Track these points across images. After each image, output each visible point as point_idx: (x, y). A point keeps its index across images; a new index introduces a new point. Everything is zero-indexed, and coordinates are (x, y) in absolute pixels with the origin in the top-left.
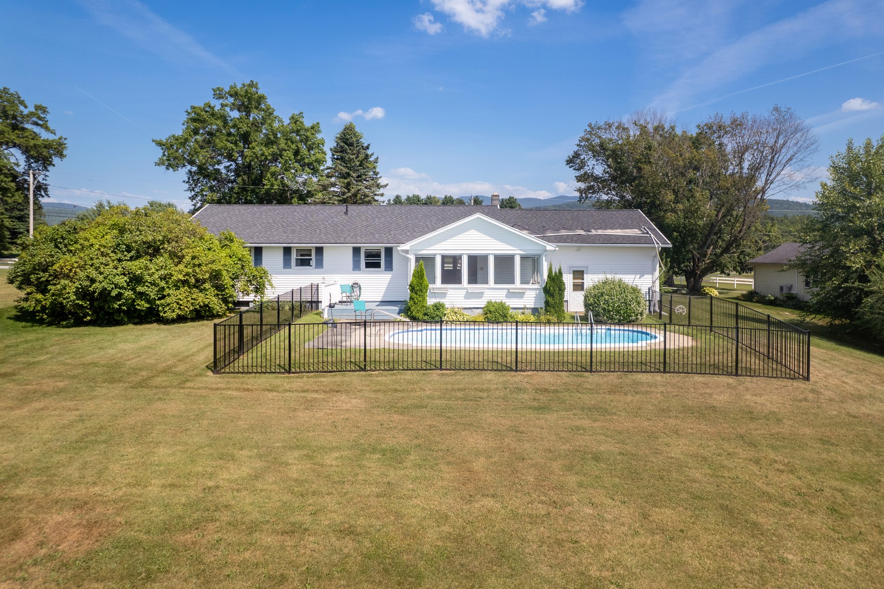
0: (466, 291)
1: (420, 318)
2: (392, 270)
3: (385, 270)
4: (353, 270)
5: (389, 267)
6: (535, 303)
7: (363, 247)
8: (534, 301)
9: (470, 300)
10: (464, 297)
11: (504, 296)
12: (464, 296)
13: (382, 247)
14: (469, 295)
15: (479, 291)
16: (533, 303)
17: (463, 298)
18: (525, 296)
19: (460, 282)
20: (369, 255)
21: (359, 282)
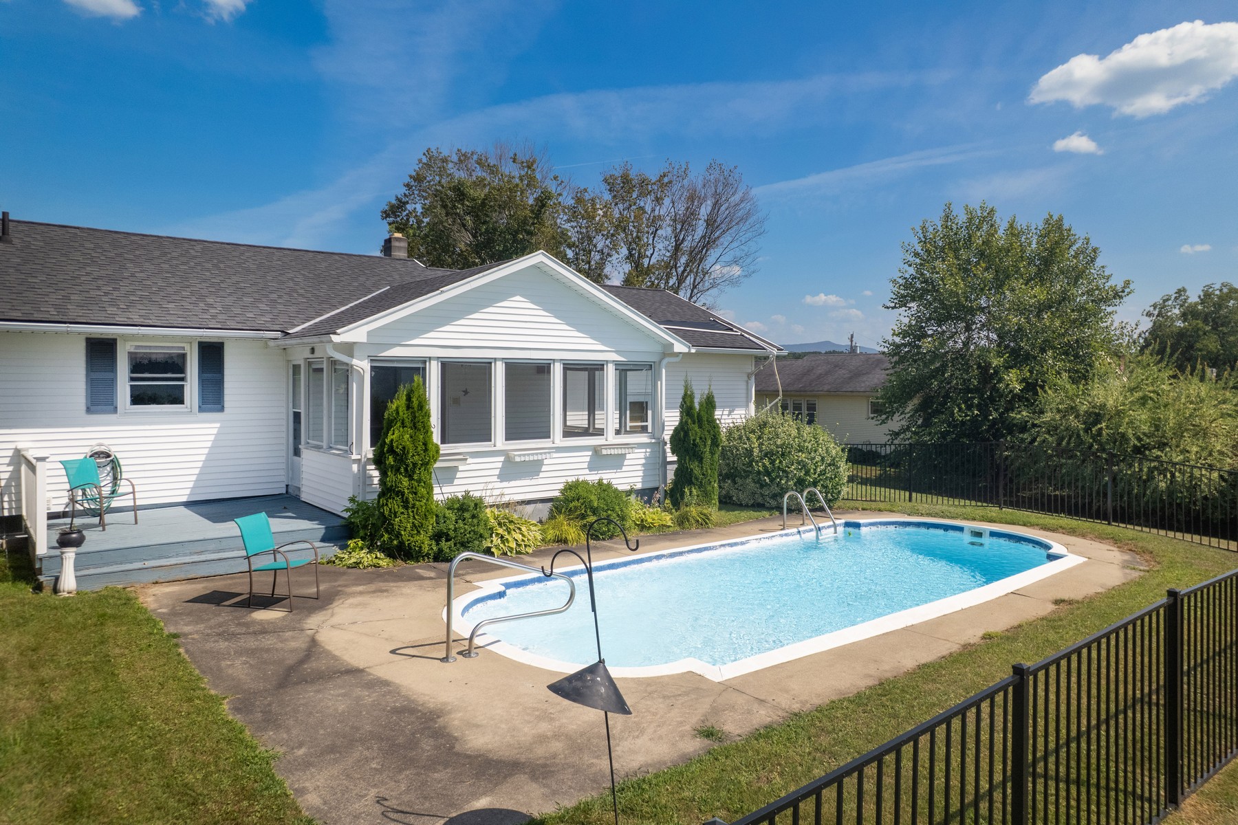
0: (502, 459)
1: (426, 549)
2: (222, 409)
3: (201, 410)
4: (89, 410)
5: (213, 397)
6: (644, 477)
7: (126, 338)
8: (641, 473)
9: (513, 483)
10: (499, 476)
11: (585, 465)
12: (497, 472)
13: (189, 340)
14: (512, 469)
15: (531, 458)
16: (640, 479)
17: (495, 479)
18: (626, 462)
19: (486, 436)
20: (140, 365)
21: (114, 450)
